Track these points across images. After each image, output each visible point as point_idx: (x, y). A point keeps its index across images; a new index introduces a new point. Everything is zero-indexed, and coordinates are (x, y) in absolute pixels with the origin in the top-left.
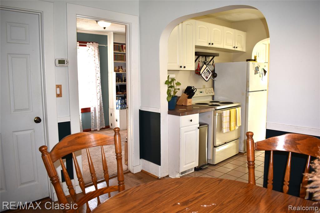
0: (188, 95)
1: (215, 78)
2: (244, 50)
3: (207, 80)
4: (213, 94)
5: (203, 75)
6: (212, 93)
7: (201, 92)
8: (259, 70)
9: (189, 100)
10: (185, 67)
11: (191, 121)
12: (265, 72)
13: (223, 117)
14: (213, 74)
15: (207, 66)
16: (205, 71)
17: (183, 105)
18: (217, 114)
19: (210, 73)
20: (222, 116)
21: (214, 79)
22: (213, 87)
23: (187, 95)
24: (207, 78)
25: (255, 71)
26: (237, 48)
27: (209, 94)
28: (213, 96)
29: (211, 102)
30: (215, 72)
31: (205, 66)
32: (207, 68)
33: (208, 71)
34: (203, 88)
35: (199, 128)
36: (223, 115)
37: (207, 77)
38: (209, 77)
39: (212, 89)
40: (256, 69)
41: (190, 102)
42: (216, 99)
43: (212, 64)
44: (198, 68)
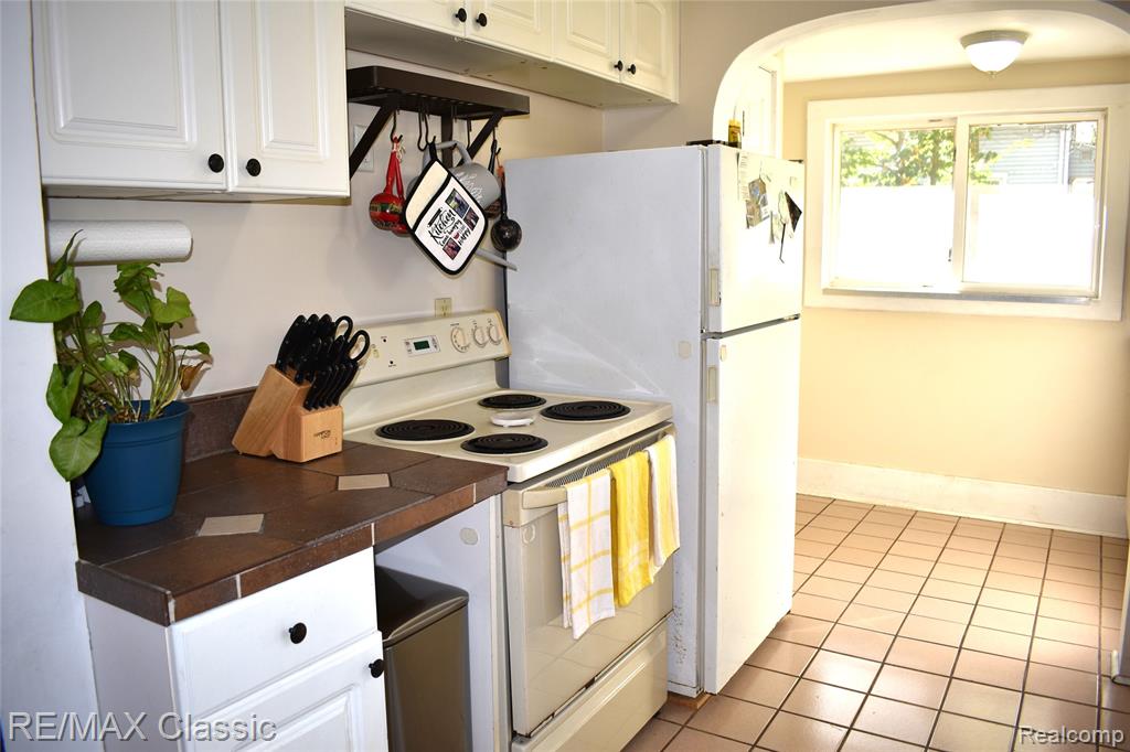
0: (307, 386)
1: (509, 254)
2: (671, 95)
3: (453, 265)
4: (501, 351)
5: (423, 233)
6: (496, 343)
7: (422, 345)
8: (769, 199)
9: (315, 420)
10: (253, 168)
11: (298, 633)
12: (795, 212)
13: (568, 529)
14: (497, 226)
15: (450, 176)
16: (440, 203)
17: (272, 457)
18: (524, 517)
19: (471, 221)
20: (562, 525)
21: (504, 258)
22: (502, 306)
23: (298, 381)
24: (453, 250)
25: (748, 203)
26: (632, 69)
27: (475, 353)
28: (503, 364)
29: (489, 403)
30: (511, 215)
31: (437, 173)
32: (453, 184)
33: (461, 206)
34: (435, 317)
35: (376, 669)
36: (567, 517)
37: (457, 249)
38: (467, 247)
39: (496, 318)
40: (752, 196)
41: (325, 434)
42: (520, 385)
43: (486, 164)
44: (388, 189)
